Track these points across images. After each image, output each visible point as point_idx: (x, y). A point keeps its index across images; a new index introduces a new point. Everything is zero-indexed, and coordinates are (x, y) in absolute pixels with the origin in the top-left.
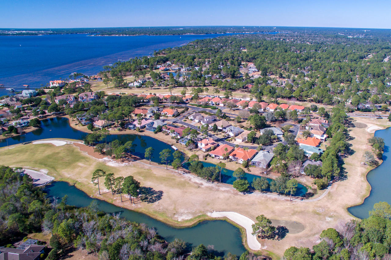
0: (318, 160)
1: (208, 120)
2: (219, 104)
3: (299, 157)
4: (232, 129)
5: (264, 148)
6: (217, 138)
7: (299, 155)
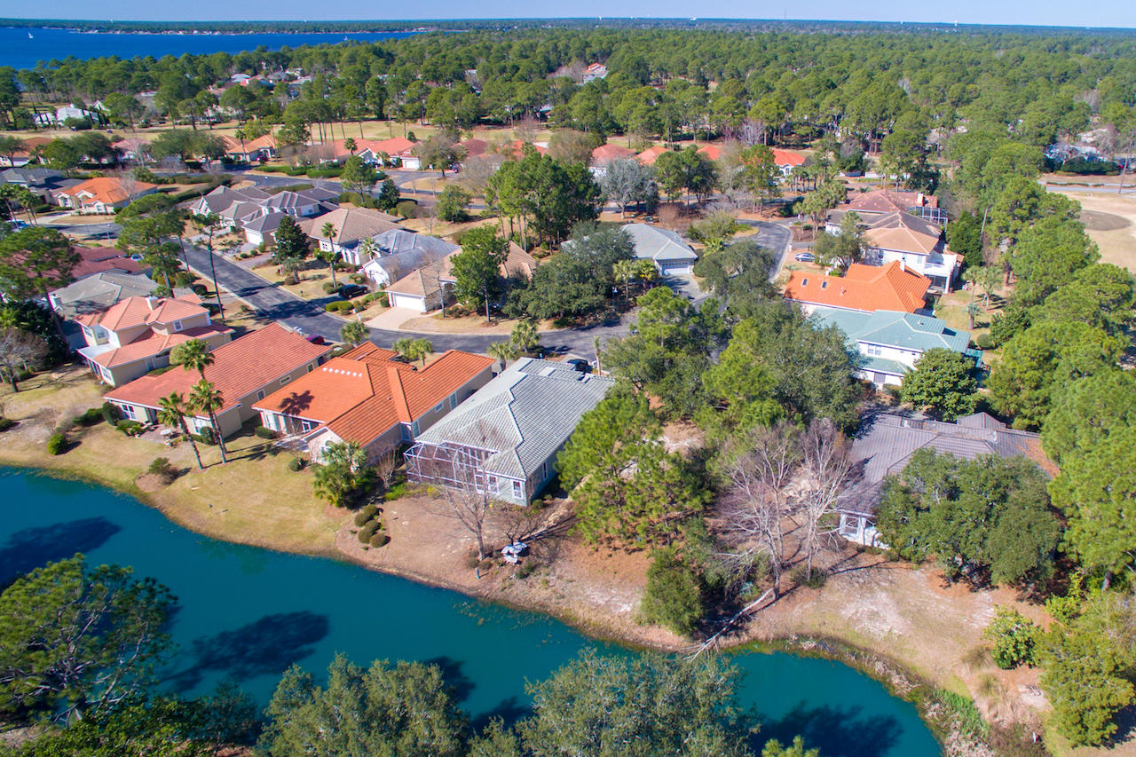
0: (963, 412)
1: (277, 210)
2: (399, 163)
3: (815, 395)
4: (391, 246)
5: (559, 343)
6: (279, 302)
7: (811, 375)
